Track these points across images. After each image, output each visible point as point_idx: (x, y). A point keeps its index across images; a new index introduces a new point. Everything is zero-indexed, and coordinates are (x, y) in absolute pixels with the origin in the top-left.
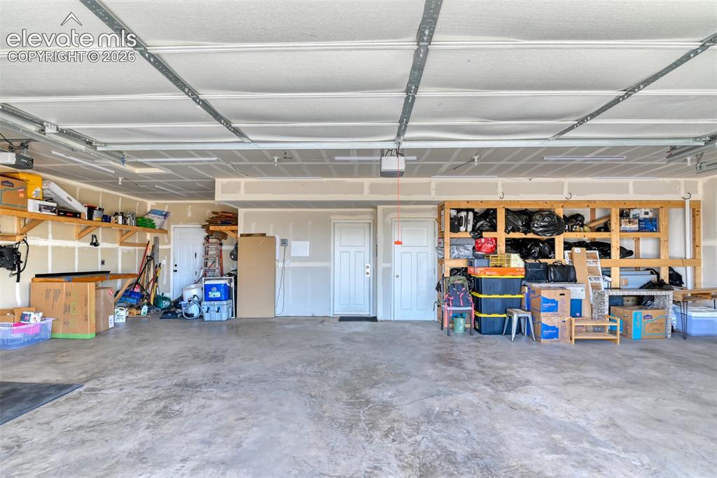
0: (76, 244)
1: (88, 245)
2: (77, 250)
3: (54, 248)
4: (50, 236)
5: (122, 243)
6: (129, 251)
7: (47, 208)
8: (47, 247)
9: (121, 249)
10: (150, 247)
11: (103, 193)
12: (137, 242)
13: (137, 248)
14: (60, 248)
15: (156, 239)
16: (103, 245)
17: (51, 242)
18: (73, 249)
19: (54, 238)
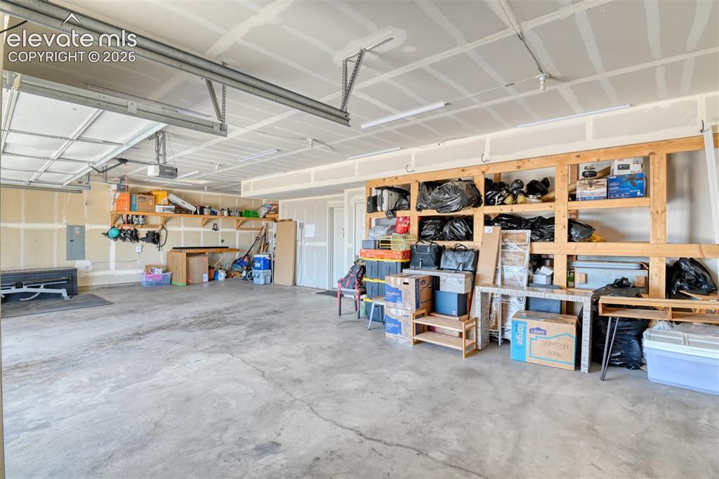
0: (202, 230)
1: (211, 230)
2: (202, 234)
3: (185, 232)
4: (182, 225)
5: (238, 228)
6: (245, 234)
7: (168, 209)
8: (180, 232)
9: (238, 232)
10: (263, 231)
11: (222, 196)
12: (253, 227)
13: (253, 231)
14: (189, 232)
15: (267, 224)
16: (221, 230)
17: (183, 229)
18: (199, 233)
19: (185, 226)
